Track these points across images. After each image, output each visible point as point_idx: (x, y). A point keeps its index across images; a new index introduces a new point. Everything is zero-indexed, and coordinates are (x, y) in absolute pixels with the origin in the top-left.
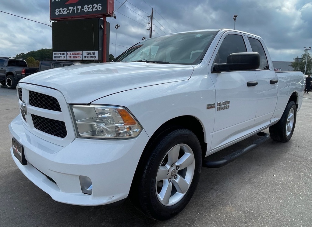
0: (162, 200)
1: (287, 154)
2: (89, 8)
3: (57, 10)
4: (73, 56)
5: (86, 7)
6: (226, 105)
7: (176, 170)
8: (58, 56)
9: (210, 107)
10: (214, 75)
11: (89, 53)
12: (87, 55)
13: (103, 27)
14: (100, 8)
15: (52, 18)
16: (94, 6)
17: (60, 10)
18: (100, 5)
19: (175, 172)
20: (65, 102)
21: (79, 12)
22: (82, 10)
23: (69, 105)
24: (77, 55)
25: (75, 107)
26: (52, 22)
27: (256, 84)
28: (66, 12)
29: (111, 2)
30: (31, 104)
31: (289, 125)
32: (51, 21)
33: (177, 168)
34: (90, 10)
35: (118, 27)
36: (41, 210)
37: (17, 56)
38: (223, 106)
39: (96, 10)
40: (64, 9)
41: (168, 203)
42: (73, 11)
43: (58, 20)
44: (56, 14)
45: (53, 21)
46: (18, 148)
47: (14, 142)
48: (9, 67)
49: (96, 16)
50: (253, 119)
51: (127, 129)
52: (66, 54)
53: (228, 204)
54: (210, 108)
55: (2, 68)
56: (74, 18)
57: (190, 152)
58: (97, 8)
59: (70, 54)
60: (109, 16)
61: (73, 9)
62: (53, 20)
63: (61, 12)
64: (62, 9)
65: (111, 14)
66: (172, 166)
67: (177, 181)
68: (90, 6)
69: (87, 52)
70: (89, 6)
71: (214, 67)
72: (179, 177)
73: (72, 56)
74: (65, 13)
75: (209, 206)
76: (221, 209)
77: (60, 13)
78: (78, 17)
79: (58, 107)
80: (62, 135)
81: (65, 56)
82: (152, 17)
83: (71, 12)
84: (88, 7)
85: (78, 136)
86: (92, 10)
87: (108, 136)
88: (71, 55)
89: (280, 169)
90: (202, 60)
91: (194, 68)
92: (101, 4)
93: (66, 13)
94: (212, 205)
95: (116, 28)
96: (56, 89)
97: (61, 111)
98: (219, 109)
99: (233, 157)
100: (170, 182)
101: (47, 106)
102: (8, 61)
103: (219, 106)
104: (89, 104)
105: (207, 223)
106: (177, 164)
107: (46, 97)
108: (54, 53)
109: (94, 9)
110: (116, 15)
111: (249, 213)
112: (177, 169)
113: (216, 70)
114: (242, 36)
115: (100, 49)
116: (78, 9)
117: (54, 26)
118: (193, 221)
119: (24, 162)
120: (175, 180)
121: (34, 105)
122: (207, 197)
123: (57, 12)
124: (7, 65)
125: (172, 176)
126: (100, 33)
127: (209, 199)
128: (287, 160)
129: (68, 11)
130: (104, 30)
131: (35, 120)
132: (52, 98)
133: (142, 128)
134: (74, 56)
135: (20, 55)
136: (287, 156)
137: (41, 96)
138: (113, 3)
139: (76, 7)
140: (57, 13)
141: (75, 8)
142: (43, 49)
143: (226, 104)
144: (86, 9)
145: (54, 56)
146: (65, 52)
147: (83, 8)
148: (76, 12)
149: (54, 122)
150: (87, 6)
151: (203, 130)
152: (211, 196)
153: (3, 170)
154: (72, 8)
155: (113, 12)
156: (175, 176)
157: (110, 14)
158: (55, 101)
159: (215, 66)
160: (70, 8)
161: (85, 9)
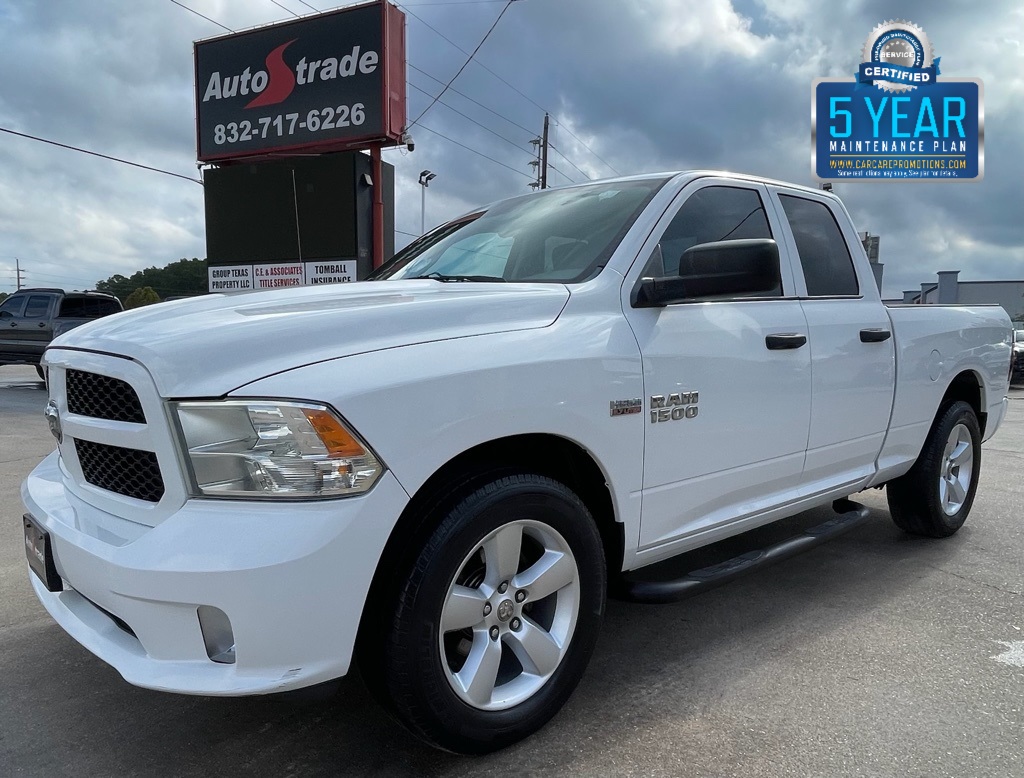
0: (465, 691)
1: (936, 572)
2: (322, 119)
3: (220, 130)
4: (274, 277)
5: (313, 116)
6: (685, 407)
7: (514, 601)
8: (224, 279)
9: (622, 409)
10: (644, 312)
11: (327, 269)
12: (319, 275)
13: (369, 181)
14: (358, 118)
15: (203, 156)
16: (339, 111)
17: (229, 127)
18: (358, 109)
19: (512, 609)
20: (156, 394)
21: (291, 132)
22: (302, 125)
23: (166, 403)
24: (289, 277)
25: (183, 408)
26: (203, 168)
27: (800, 342)
28: (250, 133)
29: (396, 97)
30: (71, 410)
31: (957, 482)
32: (199, 167)
33: (521, 596)
34: (327, 125)
35: (427, 179)
36: (109, 730)
37: (101, 285)
38: (671, 409)
39: (347, 124)
40: (242, 126)
41: (488, 700)
42: (272, 129)
43: (225, 163)
44: (218, 142)
45: (209, 167)
46: (36, 545)
47: (29, 526)
48: (64, 322)
49: (349, 145)
50: (799, 455)
51: (340, 469)
52: (250, 272)
53: (692, 713)
54: (623, 413)
55: (42, 325)
56: (277, 152)
57: (561, 549)
58: (349, 118)
59: (264, 273)
60: (391, 142)
61: (271, 123)
62: (207, 162)
63: (233, 136)
64: (234, 125)
65: (397, 136)
66: (500, 590)
67: (519, 636)
68: (328, 113)
69: (319, 264)
70: (324, 113)
71: (642, 288)
72: (527, 625)
73: (269, 277)
74: (245, 137)
75: (630, 719)
76: (667, 727)
77: (229, 139)
78: (291, 151)
79: (138, 412)
80: (151, 493)
81: (249, 278)
82: (545, 142)
83: (264, 136)
84: (319, 116)
85: (197, 494)
86: (332, 126)
87: (285, 491)
88: (267, 274)
89: (897, 615)
90: (603, 267)
91: (573, 292)
92: (361, 106)
93: (250, 137)
94: (639, 716)
95: (420, 182)
96: (131, 359)
97: (145, 423)
98: (659, 417)
99: (724, 571)
100: (494, 638)
101: (123, 410)
102: (60, 300)
103: (657, 409)
104: (224, 397)
105: (611, 762)
106: (517, 584)
107: (107, 384)
108: (211, 270)
109: (341, 123)
110: (414, 141)
111: (751, 735)
112: (518, 601)
113: (649, 297)
114: (757, 191)
115: (363, 252)
116: (286, 124)
117: (210, 182)
118: (567, 758)
119: (54, 582)
120: (512, 632)
121: (78, 412)
122: (631, 692)
123: (218, 134)
124: (57, 314)
125: (501, 619)
126: (363, 200)
127: (636, 698)
128: (928, 588)
129: (255, 132)
130: (373, 190)
131: (84, 455)
132: (121, 385)
133: (384, 468)
134: (277, 277)
135: (110, 281)
136: (934, 577)
137: (95, 383)
138: (403, 98)
139: (280, 117)
140: (220, 138)
141: (279, 121)
142: (184, 262)
143: (683, 403)
144: (314, 124)
145: (211, 279)
146: (249, 267)
147: (303, 118)
148: (280, 133)
149: (131, 455)
150: (316, 112)
151: (605, 481)
152: (644, 692)
153: (13, 627)
154: (266, 121)
155: (403, 131)
156: (513, 621)
157: (394, 137)
158: (129, 392)
159: (645, 285)
160: (261, 121)
161: (312, 122)
